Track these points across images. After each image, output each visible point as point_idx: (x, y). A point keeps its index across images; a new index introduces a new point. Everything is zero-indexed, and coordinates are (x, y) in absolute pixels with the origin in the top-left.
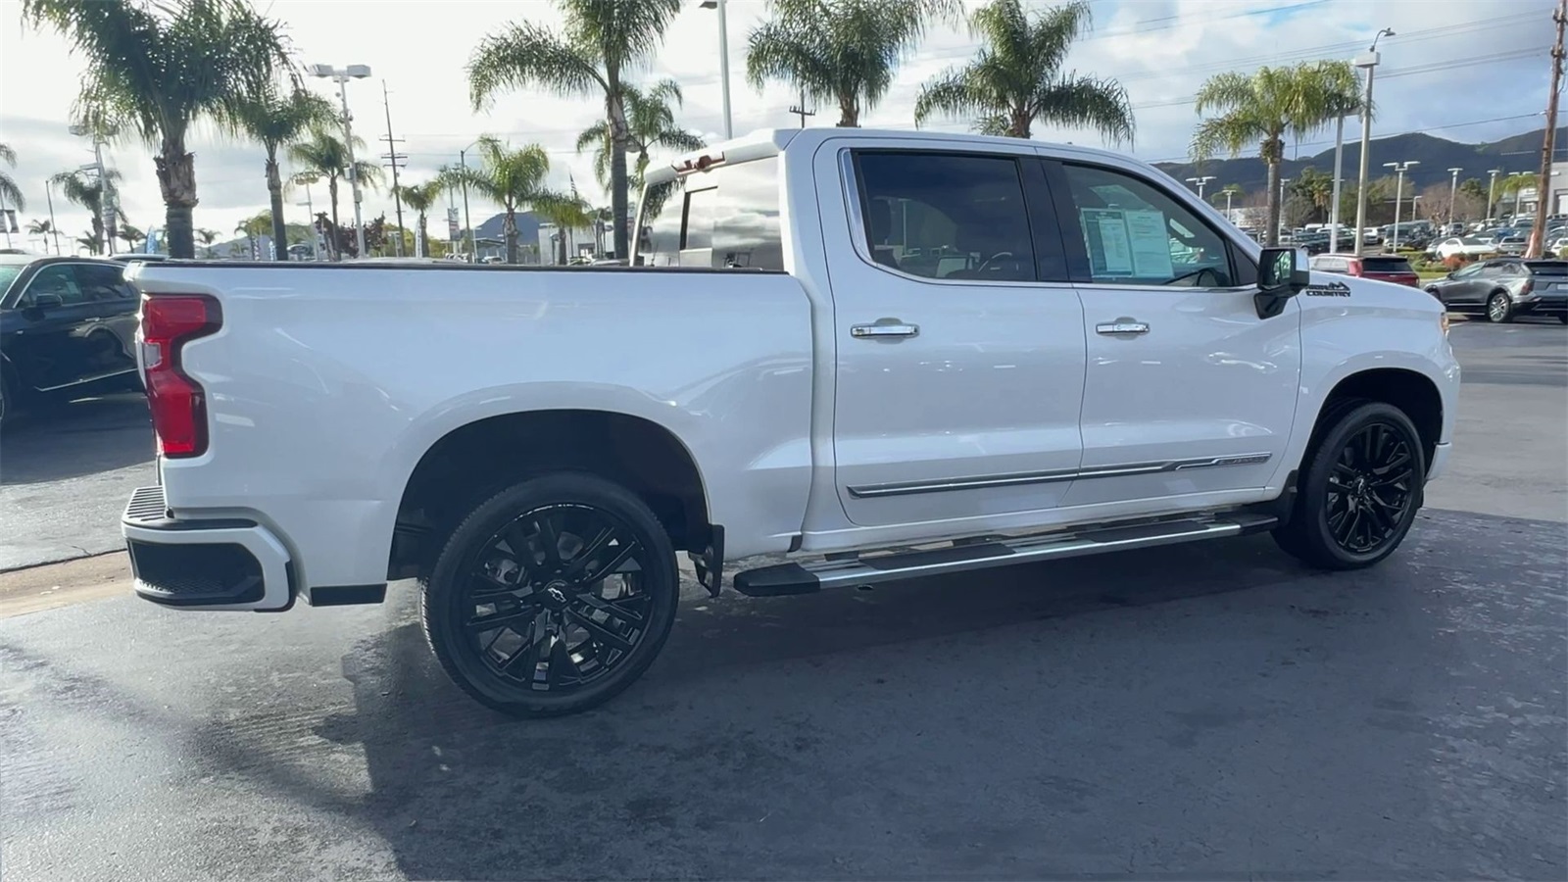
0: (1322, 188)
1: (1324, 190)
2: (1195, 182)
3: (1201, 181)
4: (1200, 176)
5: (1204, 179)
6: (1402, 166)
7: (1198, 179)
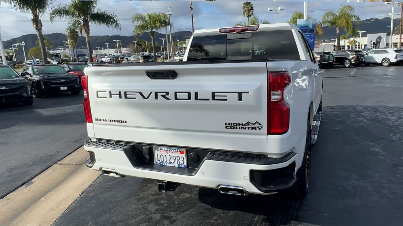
0: (143, 44)
1: (144, 44)
2: (115, 41)
3: (117, 41)
4: (117, 40)
5: (118, 40)
6: (163, 39)
7: (116, 41)
